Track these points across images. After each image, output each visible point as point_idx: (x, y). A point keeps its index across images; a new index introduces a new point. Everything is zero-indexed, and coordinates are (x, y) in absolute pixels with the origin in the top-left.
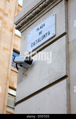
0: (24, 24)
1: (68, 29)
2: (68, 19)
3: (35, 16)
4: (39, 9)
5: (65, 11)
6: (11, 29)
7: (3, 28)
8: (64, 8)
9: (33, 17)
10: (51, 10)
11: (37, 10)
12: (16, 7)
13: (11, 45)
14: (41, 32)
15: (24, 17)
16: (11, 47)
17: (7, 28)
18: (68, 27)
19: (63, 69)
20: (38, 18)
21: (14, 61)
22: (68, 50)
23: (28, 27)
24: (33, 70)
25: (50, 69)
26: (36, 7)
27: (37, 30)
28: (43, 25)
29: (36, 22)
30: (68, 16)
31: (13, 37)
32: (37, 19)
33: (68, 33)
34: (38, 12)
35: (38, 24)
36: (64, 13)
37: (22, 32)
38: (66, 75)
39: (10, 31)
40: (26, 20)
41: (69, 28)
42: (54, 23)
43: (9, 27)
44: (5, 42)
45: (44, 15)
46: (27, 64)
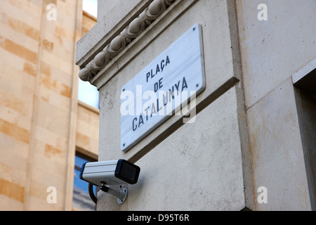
0: (107, 63)
1: (241, 66)
2: (241, 36)
3: (138, 35)
4: (149, 15)
5: (229, 13)
6: (67, 87)
7: (42, 85)
8: (226, 6)
9: (133, 39)
10: (187, 13)
11: (143, 17)
12: (76, 20)
13: (68, 138)
14: (160, 83)
15: (105, 41)
16: (68, 142)
17: (54, 85)
18: (240, 62)
19: (235, 190)
20: (149, 40)
21: (84, 175)
22: (248, 130)
23: (120, 71)
24: (143, 200)
25: (194, 193)
26: (139, 9)
27: (147, 77)
28: (163, 61)
29: (142, 53)
30: (238, 27)
31: (72, 113)
32: (144, 44)
33: (242, 78)
34: (145, 23)
35: (149, 60)
36: (227, 19)
37: (102, 86)
38: (246, 208)
39: (63, 94)
40: (110, 50)
41: (243, 65)
42: (199, 53)
43: (59, 84)
44: (48, 128)
45: (165, 32)
46: (124, 184)
